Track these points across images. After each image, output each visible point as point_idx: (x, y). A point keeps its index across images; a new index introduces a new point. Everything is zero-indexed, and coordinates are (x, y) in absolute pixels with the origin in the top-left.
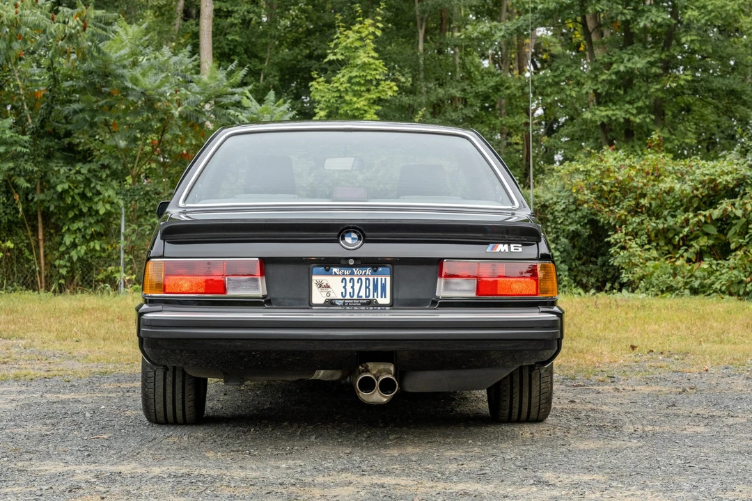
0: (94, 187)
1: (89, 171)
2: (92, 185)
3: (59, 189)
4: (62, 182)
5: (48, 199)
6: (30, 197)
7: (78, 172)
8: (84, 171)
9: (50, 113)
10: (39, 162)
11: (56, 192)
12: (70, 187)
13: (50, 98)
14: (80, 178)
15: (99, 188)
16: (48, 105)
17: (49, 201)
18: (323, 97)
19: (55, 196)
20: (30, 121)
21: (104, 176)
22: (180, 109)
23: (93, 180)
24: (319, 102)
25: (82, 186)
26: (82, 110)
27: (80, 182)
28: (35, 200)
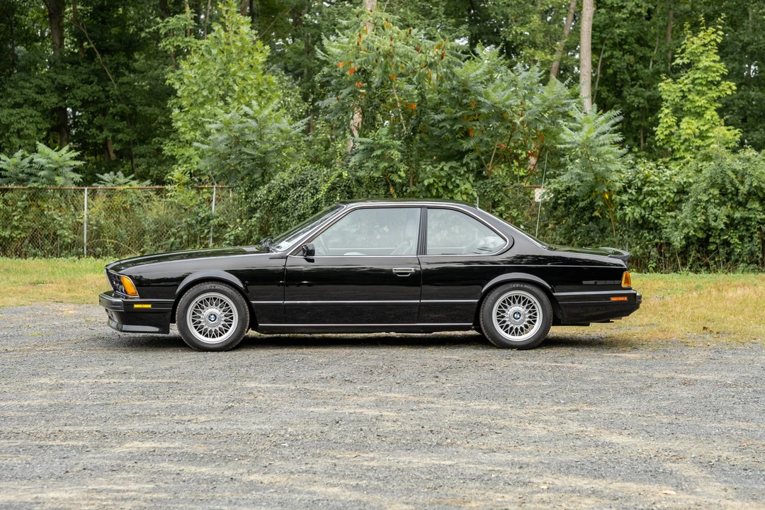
0: (455, 181)
1: (451, 168)
2: (453, 180)
3: (426, 183)
4: (428, 178)
5: (418, 190)
6: (404, 189)
7: (442, 169)
8: (446, 168)
9: (419, 122)
10: (411, 161)
11: (424, 185)
12: (434, 181)
13: (419, 111)
14: (443, 174)
15: (458, 182)
16: (417, 117)
17: (419, 192)
18: (669, 96)
19: (423, 189)
20: (405, 128)
21: (462, 173)
22: (521, 119)
23: (454, 175)
24: (667, 101)
25: (445, 180)
26: (444, 120)
27: (443, 177)
28: (408, 191)
